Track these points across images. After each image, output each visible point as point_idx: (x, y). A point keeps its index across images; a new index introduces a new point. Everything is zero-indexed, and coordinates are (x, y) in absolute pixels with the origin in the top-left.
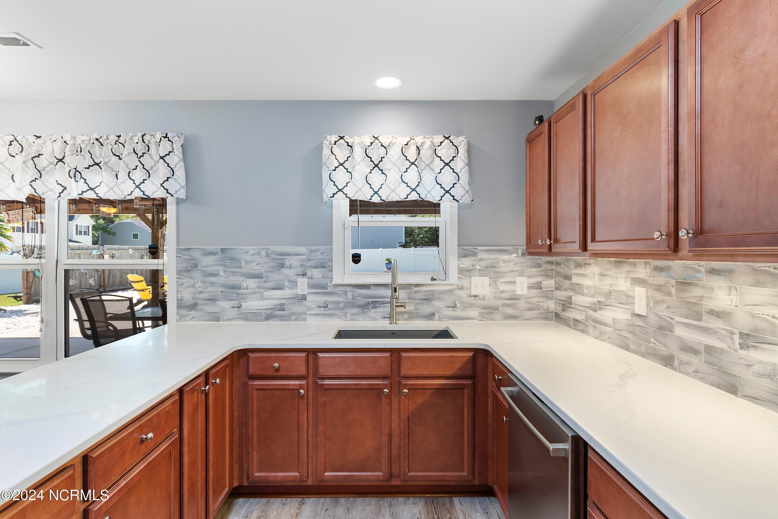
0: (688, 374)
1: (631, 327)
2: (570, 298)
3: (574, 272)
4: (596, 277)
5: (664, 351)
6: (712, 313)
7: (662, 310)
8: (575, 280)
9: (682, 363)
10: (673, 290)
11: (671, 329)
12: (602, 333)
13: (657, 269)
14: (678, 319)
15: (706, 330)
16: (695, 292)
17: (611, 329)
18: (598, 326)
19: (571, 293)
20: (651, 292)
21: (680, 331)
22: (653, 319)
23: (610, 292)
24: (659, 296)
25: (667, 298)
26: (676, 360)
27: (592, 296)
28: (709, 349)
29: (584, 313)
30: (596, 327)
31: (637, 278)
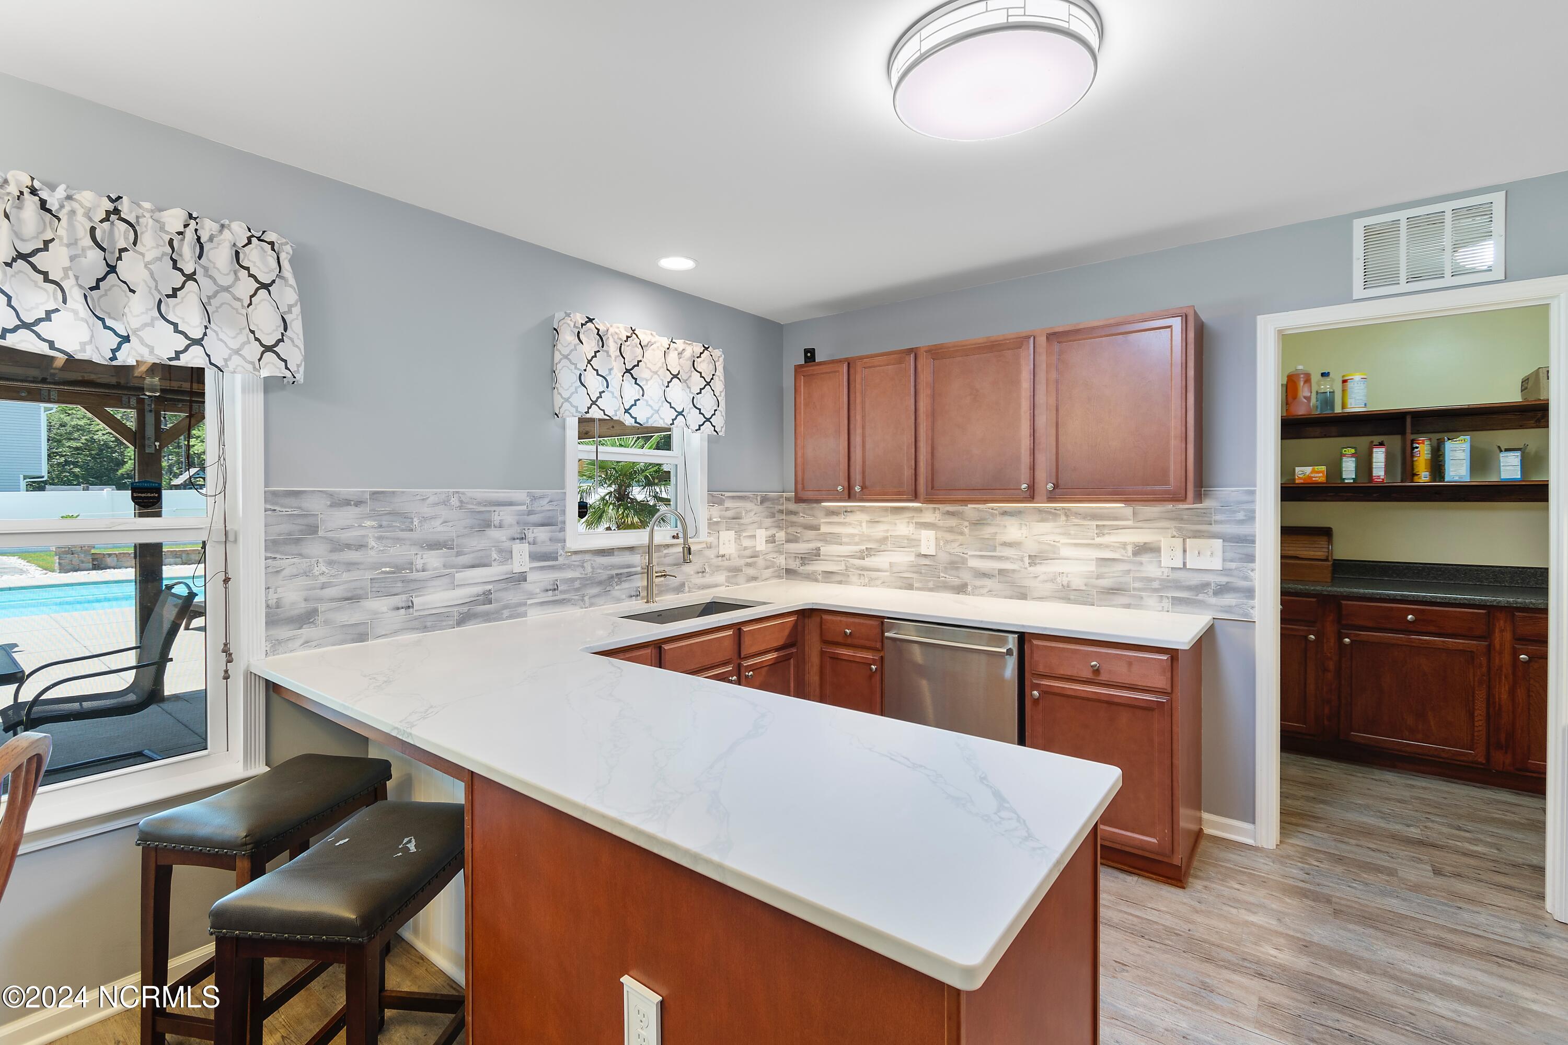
0: (982, 595)
1: (916, 569)
2: (818, 549)
3: (823, 520)
4: (864, 524)
5: (956, 582)
6: (1005, 544)
7: (955, 549)
8: (824, 529)
9: (975, 587)
10: (966, 530)
11: (964, 561)
12: (871, 579)
13: (949, 513)
14: (970, 553)
15: (1000, 558)
16: (987, 531)
17: (888, 574)
18: (865, 573)
19: (819, 544)
20: (940, 534)
21: (973, 563)
22: (943, 557)
23: (886, 538)
24: (949, 536)
25: (960, 537)
26: (969, 587)
27: (857, 544)
28: (1001, 572)
29: (843, 563)
30: (864, 575)
31: (922, 523)
